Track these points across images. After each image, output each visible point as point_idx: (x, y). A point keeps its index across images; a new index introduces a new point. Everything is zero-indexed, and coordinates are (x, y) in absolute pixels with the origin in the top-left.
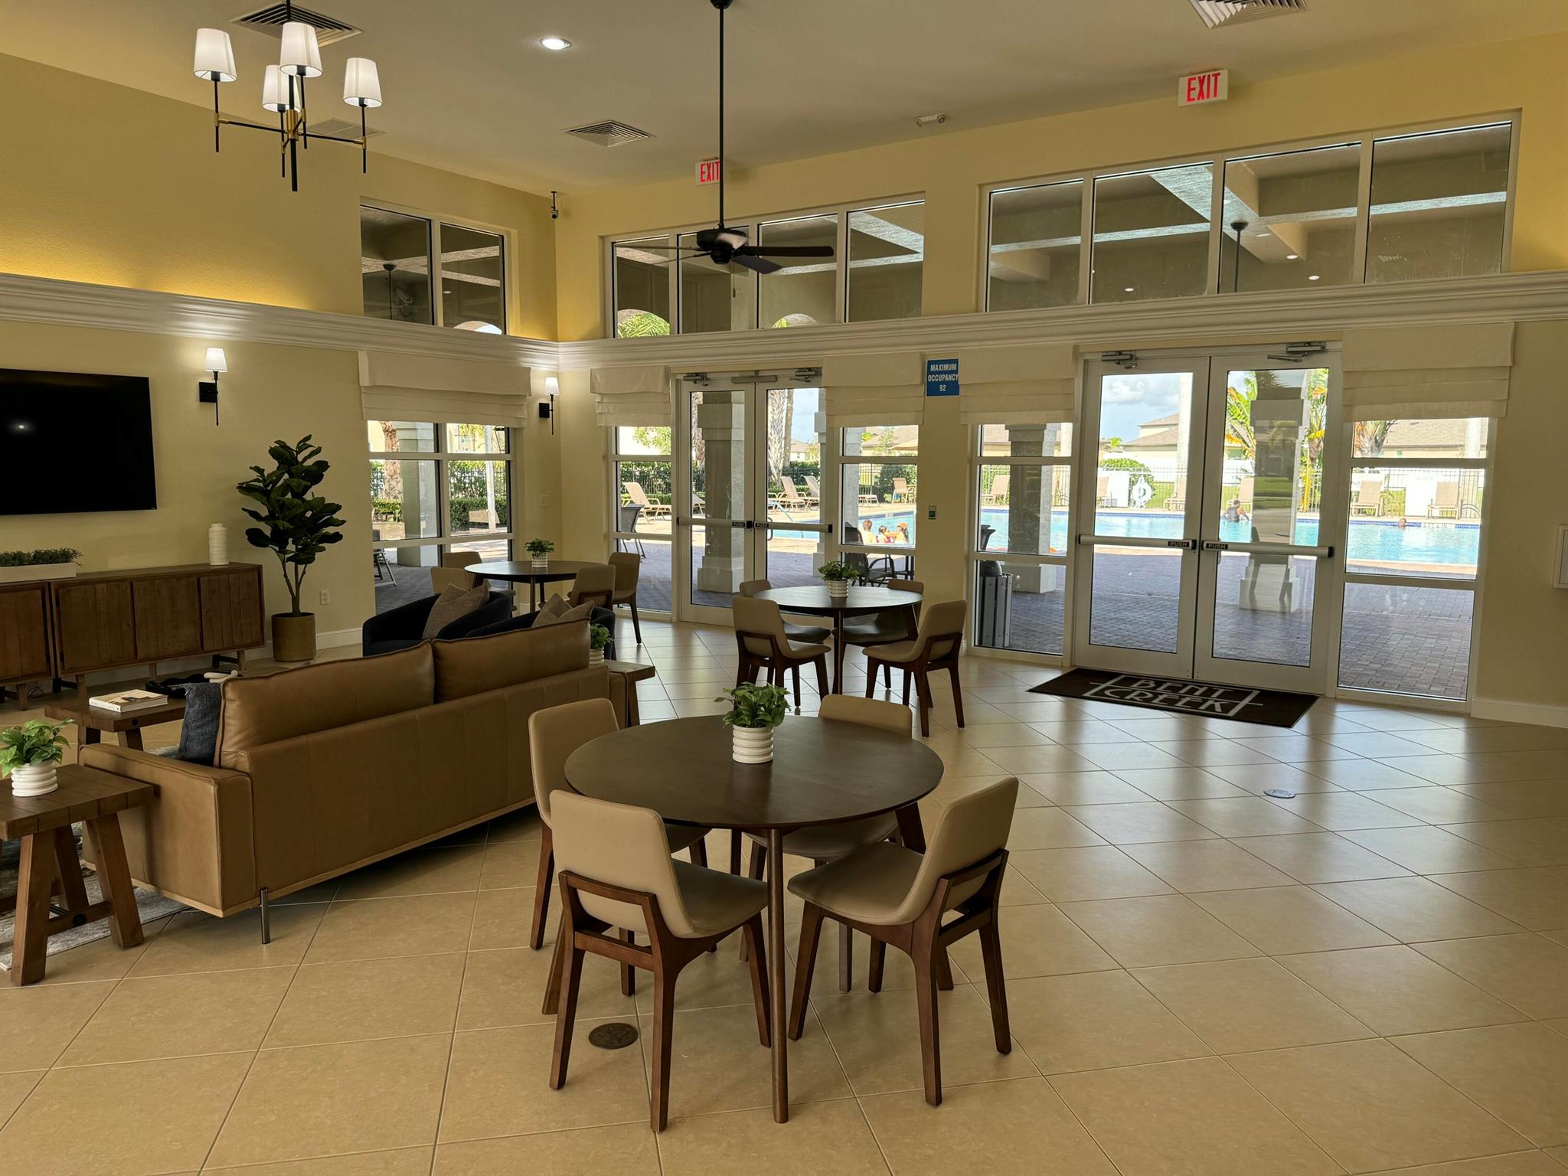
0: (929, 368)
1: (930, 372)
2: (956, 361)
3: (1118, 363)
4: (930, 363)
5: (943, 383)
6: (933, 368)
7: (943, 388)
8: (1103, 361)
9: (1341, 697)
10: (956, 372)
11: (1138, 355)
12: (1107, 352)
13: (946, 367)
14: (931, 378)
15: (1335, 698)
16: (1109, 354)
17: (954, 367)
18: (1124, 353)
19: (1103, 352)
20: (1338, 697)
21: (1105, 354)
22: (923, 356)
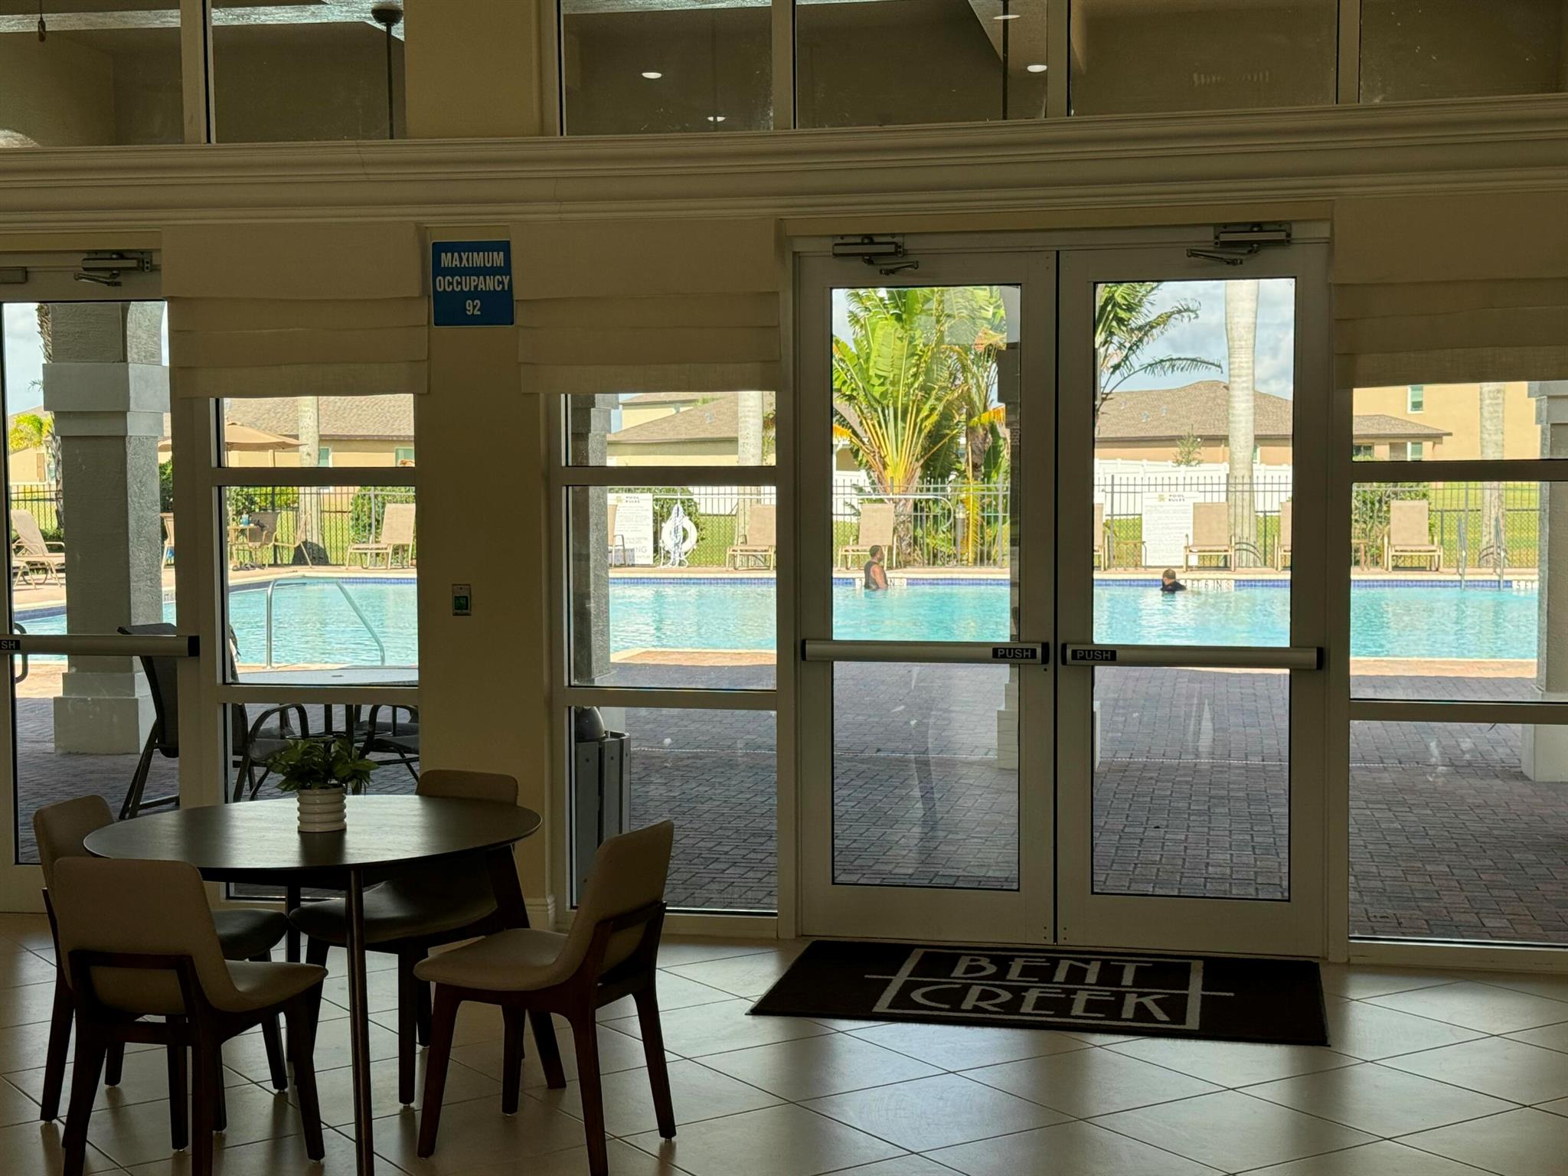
0: (437, 260)
1: (439, 270)
2: (505, 247)
3: (870, 262)
4: (439, 248)
5: (474, 294)
6: (446, 260)
7: (472, 307)
8: (836, 255)
9: (1361, 960)
10: (506, 269)
11: (909, 244)
12: (842, 237)
13: (478, 259)
14: (443, 284)
15: (1348, 964)
16: (847, 240)
17: (498, 259)
18: (876, 240)
19: (834, 236)
20: (1353, 960)
21: (839, 241)
22: (421, 230)
